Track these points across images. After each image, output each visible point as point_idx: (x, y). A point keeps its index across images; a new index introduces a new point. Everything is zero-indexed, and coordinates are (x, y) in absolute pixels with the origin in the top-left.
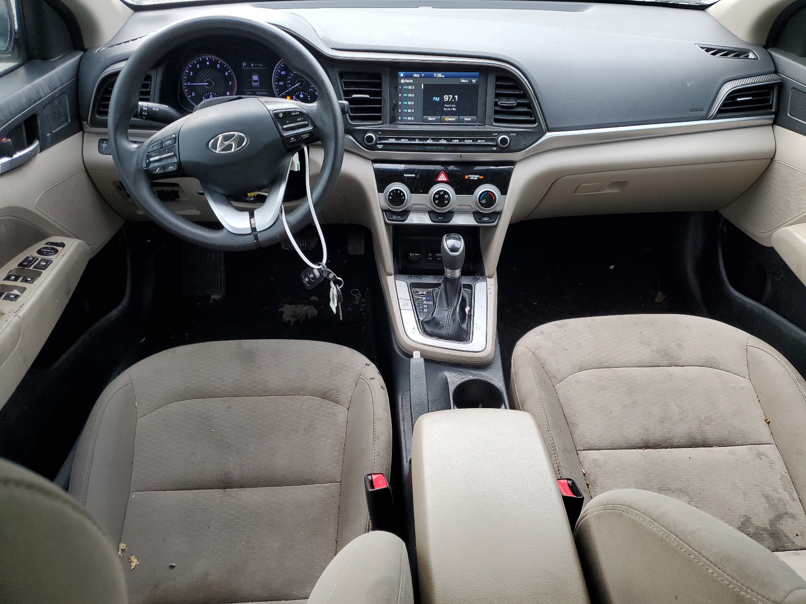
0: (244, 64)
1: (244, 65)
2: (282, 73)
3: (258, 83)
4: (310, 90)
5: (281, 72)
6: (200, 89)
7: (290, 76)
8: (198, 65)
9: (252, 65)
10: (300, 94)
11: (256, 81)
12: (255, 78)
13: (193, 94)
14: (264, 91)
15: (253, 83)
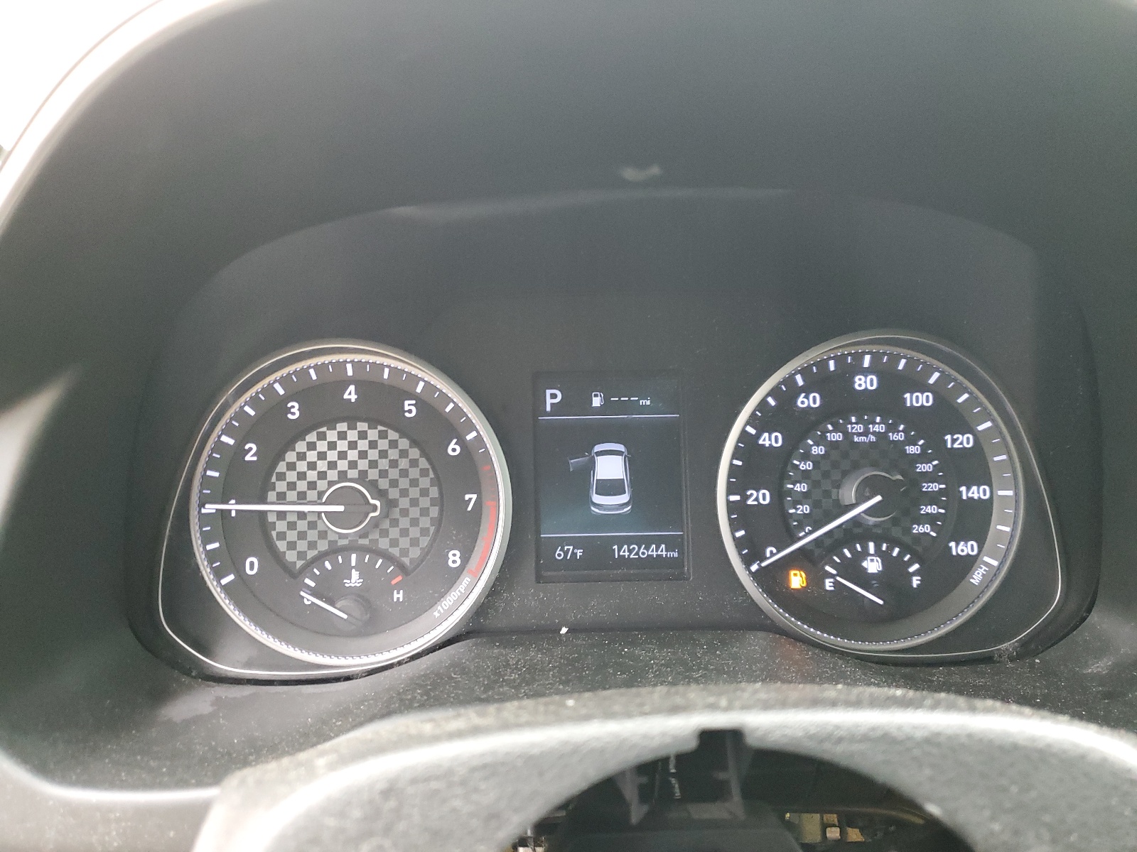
0: (553, 397)
1: (549, 401)
2: (765, 440)
3: (624, 498)
4: (918, 529)
5: (758, 436)
6: (292, 536)
7: (806, 456)
8: (295, 407)
9: (597, 402)
10: (865, 553)
11: (610, 487)
12: (610, 467)
13: (252, 565)
14: (658, 541)
15: (597, 499)
